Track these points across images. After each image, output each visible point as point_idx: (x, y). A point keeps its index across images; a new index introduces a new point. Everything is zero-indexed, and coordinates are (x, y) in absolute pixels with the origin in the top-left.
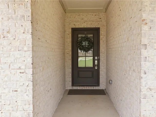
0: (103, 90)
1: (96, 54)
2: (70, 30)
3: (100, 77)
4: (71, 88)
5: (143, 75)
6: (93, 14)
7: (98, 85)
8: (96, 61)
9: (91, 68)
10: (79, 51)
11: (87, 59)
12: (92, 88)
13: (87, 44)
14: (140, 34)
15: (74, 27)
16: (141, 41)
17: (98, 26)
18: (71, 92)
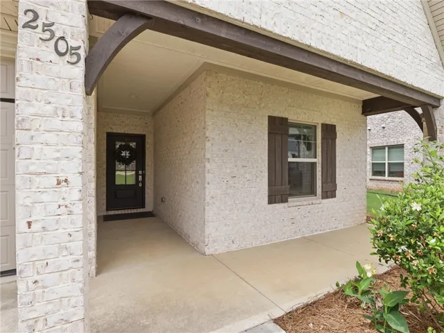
0: (149, 212)
1: (141, 167)
2: (105, 135)
3: (146, 196)
4: (105, 213)
5: (206, 185)
6: (136, 116)
7: (143, 206)
8: (140, 177)
9: (133, 185)
10: (117, 163)
11: (129, 173)
12: (135, 211)
13: (128, 155)
14: (204, 149)
15: (110, 131)
16: (204, 155)
17: (144, 133)
18: (107, 218)
